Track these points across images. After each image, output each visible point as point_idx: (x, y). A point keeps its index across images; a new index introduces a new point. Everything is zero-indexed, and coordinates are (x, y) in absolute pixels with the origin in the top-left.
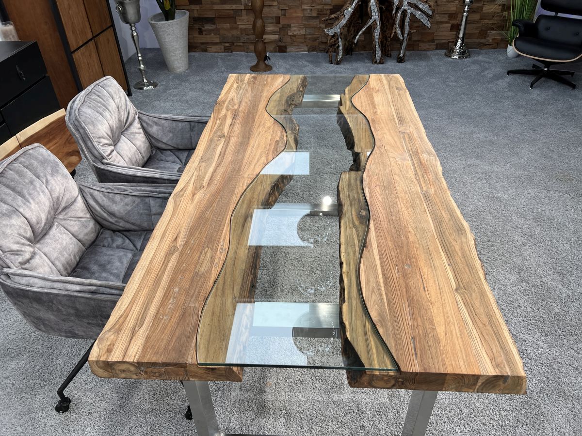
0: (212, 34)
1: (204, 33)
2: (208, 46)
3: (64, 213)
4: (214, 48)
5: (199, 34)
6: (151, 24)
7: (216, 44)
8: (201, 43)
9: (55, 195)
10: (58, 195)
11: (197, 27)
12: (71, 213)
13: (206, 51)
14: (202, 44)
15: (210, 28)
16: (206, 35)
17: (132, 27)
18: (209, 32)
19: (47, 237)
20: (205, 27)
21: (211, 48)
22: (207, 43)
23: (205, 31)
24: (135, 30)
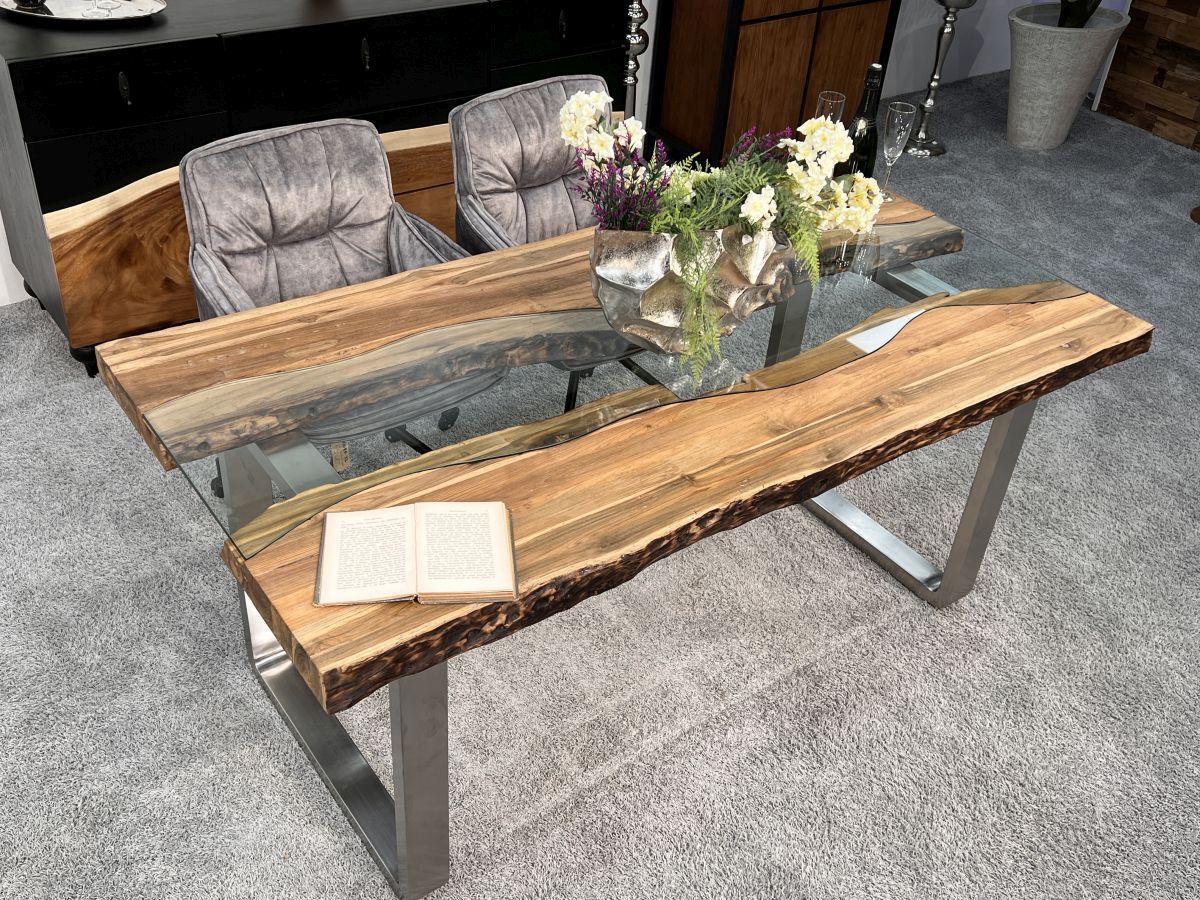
0: (1185, 94)
1: (1166, 83)
2: (1159, 118)
3: (347, 232)
4: (1172, 127)
5: (1155, 82)
6: (1011, 22)
7: (1183, 121)
8: (1147, 104)
9: (339, 200)
10: (344, 201)
11: (1158, 65)
12: (355, 237)
13: (1149, 127)
14: (1150, 107)
15: (1186, 77)
16: (1169, 89)
17: (948, 13)
18: (1181, 85)
19: (298, 246)
20: (1176, 71)
21: (1165, 125)
22: (1163, 112)
23: (1172, 79)
24: (951, 22)
